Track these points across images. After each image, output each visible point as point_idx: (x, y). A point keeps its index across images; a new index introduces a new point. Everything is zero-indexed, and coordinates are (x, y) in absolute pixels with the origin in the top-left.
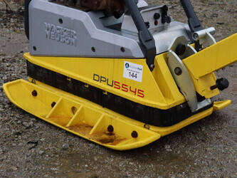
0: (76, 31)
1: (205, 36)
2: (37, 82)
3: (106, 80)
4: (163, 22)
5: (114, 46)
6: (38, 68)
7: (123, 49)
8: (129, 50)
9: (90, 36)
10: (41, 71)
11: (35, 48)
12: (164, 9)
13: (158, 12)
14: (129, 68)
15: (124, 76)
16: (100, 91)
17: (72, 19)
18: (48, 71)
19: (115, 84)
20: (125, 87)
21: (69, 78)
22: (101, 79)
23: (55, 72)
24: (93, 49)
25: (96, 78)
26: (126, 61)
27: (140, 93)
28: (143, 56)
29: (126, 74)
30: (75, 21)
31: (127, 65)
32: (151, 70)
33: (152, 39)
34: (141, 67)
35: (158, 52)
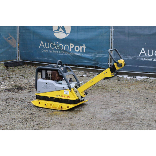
0: (51, 85)
1: (82, 83)
3: (60, 96)
4: (71, 82)
5: (61, 87)
8: (65, 88)
9: (55, 86)
11: (39, 91)
12: (71, 79)
13: (70, 79)
15: (64, 94)
16: (58, 99)
18: (43, 96)
19: (62, 96)
20: (65, 97)
22: (58, 96)
24: (56, 89)
25: (57, 96)
26: (64, 90)
27: (69, 97)
28: (69, 89)
29: (65, 93)
31: (65, 91)
32: (71, 91)
33: (70, 85)
34: (68, 91)
35: (72, 88)
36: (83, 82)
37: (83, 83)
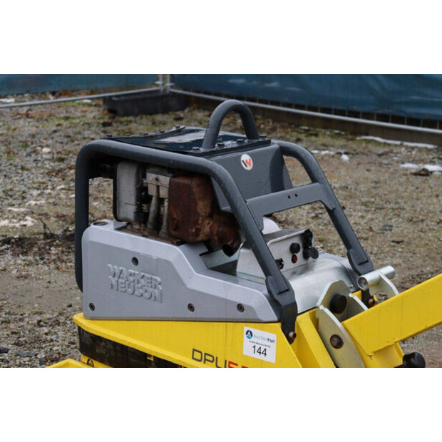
0: (161, 278)
1: (379, 282)
2: (95, 363)
3: (214, 360)
4: (306, 256)
5: (226, 301)
6: (97, 339)
7: (240, 307)
8: (251, 308)
9: (184, 285)
10: (103, 344)
11: (92, 307)
12: (307, 236)
13: (297, 241)
14: (253, 339)
17: (154, 258)
18: (115, 344)
19: (230, 365)
21: (150, 356)
22: (205, 358)
23: (127, 347)
24: (191, 307)
25: (197, 355)
26: (246, 327)
28: (276, 318)
29: (248, 349)
30: (158, 260)
31: (249, 334)
33: (289, 290)
34: (273, 337)
36: (390, 269)
37: (390, 276)
